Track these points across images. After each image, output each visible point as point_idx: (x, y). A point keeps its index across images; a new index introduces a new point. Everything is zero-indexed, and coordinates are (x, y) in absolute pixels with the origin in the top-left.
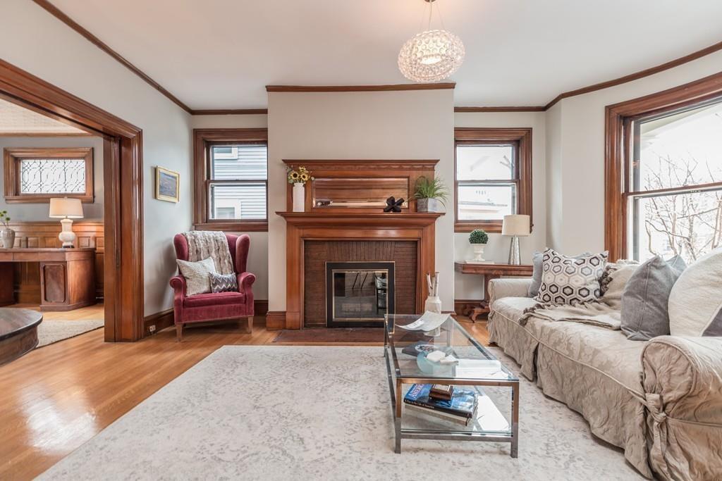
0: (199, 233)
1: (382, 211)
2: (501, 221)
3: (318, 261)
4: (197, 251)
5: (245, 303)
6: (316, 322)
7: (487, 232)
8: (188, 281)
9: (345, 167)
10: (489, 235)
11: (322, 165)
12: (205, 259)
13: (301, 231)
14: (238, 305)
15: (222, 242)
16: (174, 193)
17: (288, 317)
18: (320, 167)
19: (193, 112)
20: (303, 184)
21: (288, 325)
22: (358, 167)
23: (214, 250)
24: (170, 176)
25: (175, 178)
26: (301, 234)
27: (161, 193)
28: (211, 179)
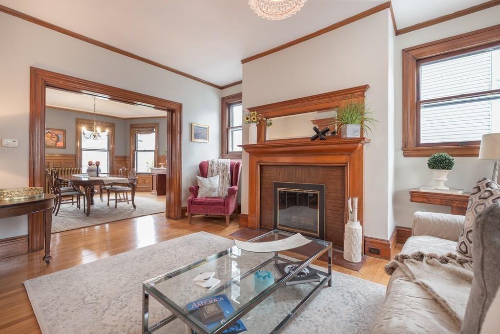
0: (222, 160)
1: (310, 140)
2: (478, 142)
3: (269, 181)
4: (212, 171)
5: (224, 206)
6: (268, 226)
7: (452, 156)
8: (199, 189)
9: (286, 107)
10: (456, 160)
11: (270, 108)
12: (215, 176)
13: (257, 158)
14: (219, 207)
15: (227, 166)
16: (205, 137)
17: (250, 219)
18: (270, 110)
19: (222, 88)
20: (256, 124)
21: (250, 225)
22: (295, 105)
23: (221, 170)
24: (202, 128)
25: (207, 128)
26: (257, 161)
27: (195, 137)
28: (231, 126)
